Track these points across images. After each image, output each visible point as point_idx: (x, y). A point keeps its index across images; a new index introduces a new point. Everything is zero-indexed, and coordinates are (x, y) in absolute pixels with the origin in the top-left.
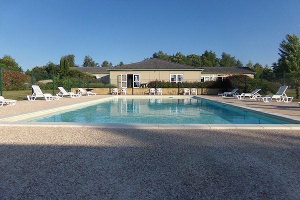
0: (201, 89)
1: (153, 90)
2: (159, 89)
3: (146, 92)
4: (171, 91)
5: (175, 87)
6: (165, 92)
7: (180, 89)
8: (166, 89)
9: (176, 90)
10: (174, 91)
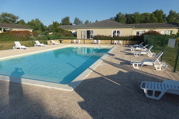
0: (125, 41)
1: (95, 41)
2: (99, 41)
3: (92, 42)
4: (107, 42)
5: (109, 40)
6: (103, 43)
7: (112, 41)
8: (103, 41)
9: (110, 41)
10: (108, 42)
